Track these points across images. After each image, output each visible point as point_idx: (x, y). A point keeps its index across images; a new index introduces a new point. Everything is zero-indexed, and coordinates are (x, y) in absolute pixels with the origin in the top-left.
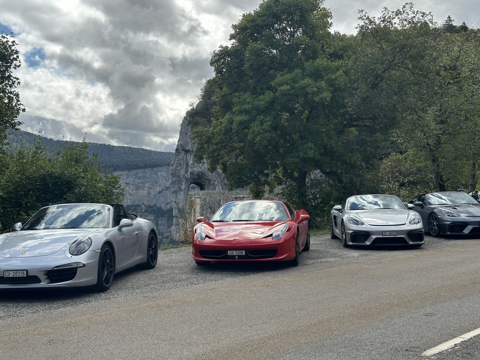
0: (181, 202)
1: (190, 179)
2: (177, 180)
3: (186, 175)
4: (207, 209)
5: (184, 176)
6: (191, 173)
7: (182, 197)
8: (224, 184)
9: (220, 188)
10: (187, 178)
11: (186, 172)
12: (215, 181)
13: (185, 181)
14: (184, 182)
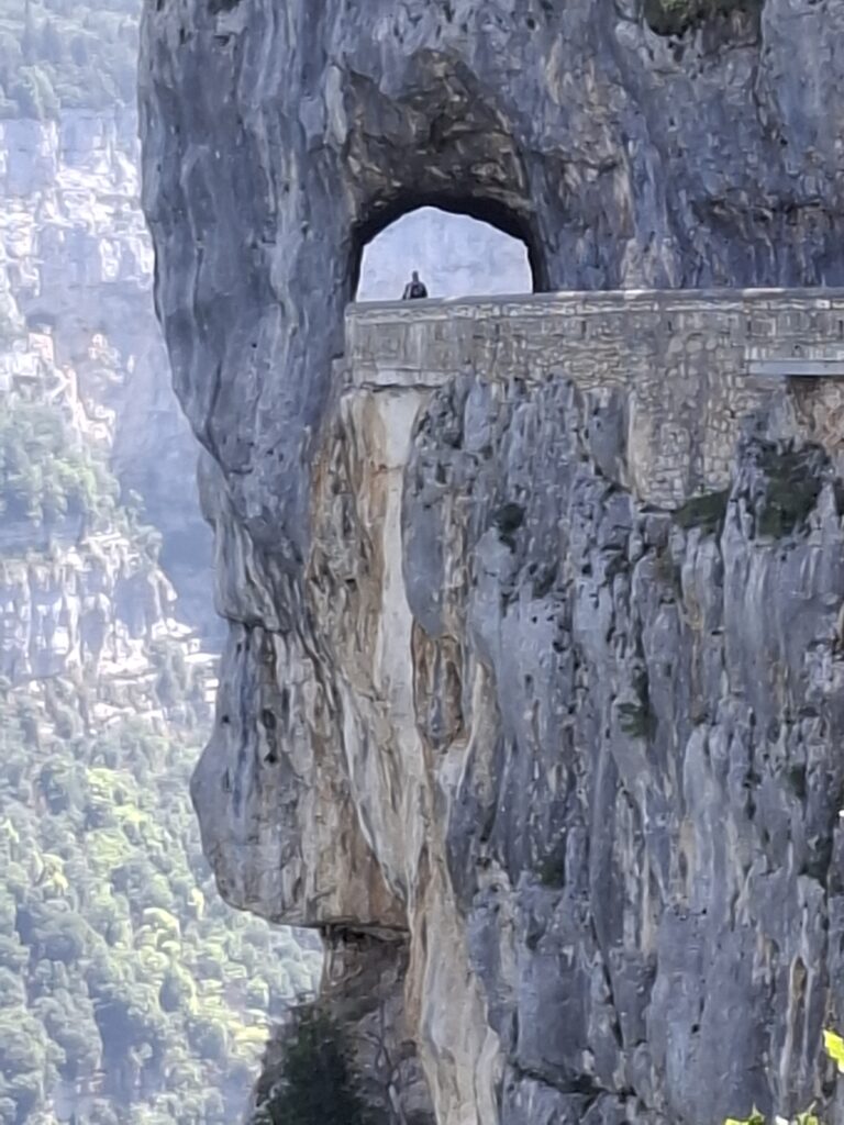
0: (263, 440)
1: (347, 147)
2: (216, 164)
3: (308, 109)
4: (470, 538)
5: (285, 120)
6: (357, 83)
7: (275, 375)
8: (695, 207)
9: (663, 251)
10: (319, 145)
11: (309, 76)
12: (608, 168)
13: (302, 173)
14: (295, 193)
